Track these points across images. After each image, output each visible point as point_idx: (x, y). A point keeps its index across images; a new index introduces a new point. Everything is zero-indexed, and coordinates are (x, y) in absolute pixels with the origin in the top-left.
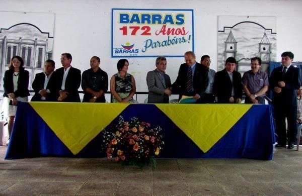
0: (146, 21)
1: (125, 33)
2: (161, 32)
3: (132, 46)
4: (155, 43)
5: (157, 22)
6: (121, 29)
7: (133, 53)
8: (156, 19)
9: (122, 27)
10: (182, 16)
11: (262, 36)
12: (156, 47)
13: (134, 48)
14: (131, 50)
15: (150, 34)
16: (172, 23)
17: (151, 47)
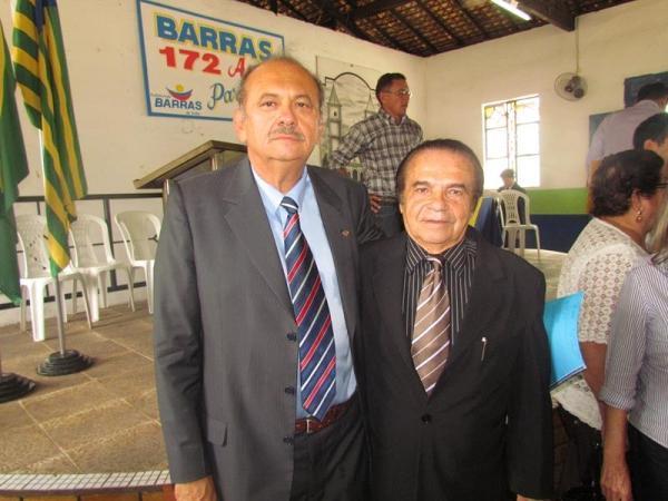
0: (209, 43)
1: (171, 62)
2: (237, 70)
3: (188, 94)
4: (230, 93)
5: (228, 48)
6: (162, 52)
7: (191, 110)
8: (227, 42)
9: (163, 48)
10: (269, 45)
11: (367, 99)
12: (231, 100)
13: (193, 99)
14: (188, 101)
15: (218, 72)
16: (254, 56)
17: (223, 100)
